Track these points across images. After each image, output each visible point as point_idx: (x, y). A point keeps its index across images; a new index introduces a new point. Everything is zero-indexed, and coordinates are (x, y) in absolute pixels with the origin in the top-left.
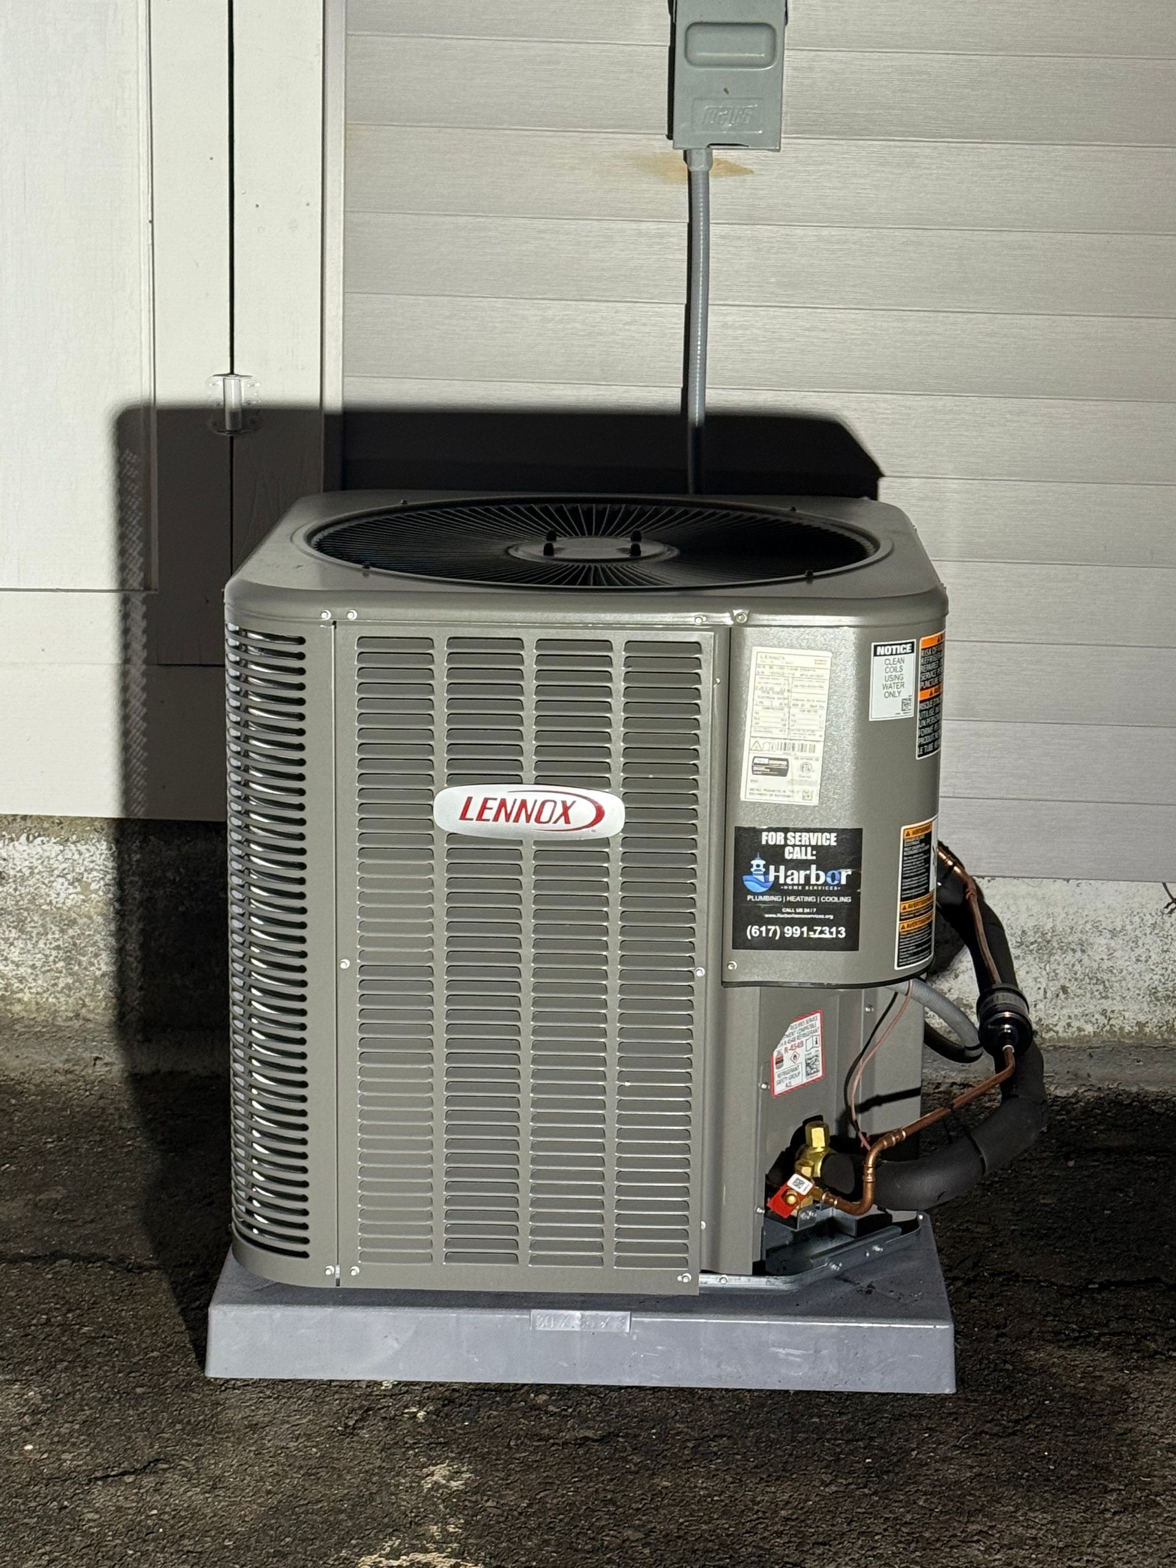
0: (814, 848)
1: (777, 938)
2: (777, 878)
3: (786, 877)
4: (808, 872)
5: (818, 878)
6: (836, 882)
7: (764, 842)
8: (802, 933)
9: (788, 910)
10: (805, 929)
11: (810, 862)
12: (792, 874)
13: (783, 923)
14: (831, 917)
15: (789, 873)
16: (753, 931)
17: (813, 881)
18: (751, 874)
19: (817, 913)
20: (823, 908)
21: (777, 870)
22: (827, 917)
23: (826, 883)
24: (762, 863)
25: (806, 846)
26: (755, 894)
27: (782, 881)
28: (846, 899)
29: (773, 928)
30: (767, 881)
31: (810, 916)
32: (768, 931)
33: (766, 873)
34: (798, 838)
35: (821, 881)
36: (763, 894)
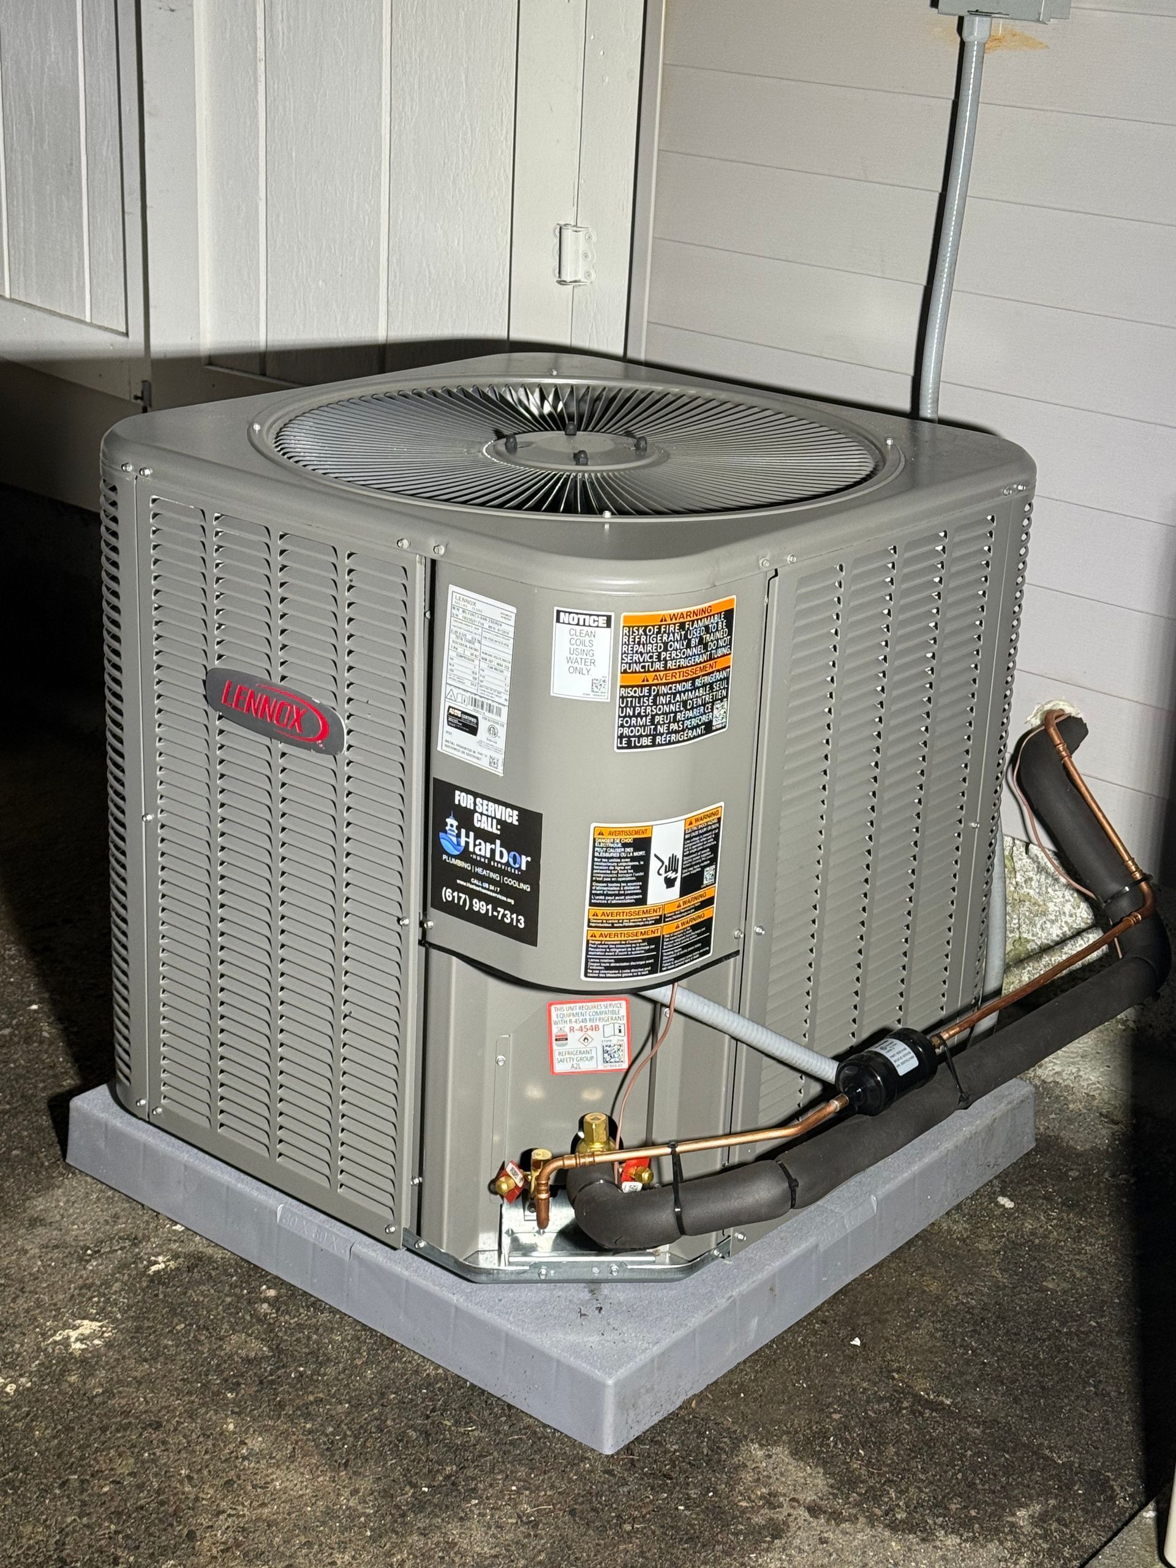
0: (499, 822)
1: (467, 908)
2: (467, 843)
3: (475, 845)
4: (493, 846)
5: (502, 856)
6: (517, 866)
7: (457, 802)
8: (487, 910)
9: (476, 882)
10: (490, 907)
11: (496, 836)
12: (480, 844)
13: (473, 894)
14: (513, 902)
15: (478, 842)
16: (448, 894)
17: (497, 858)
18: (445, 832)
19: (500, 893)
20: (506, 890)
21: (467, 836)
22: (509, 900)
23: (507, 864)
24: (455, 823)
25: (493, 818)
26: (449, 855)
27: (471, 849)
28: (526, 887)
29: (463, 896)
30: (459, 844)
31: (494, 895)
32: (459, 898)
33: (458, 836)
34: (485, 807)
35: (504, 861)
36: (456, 857)
